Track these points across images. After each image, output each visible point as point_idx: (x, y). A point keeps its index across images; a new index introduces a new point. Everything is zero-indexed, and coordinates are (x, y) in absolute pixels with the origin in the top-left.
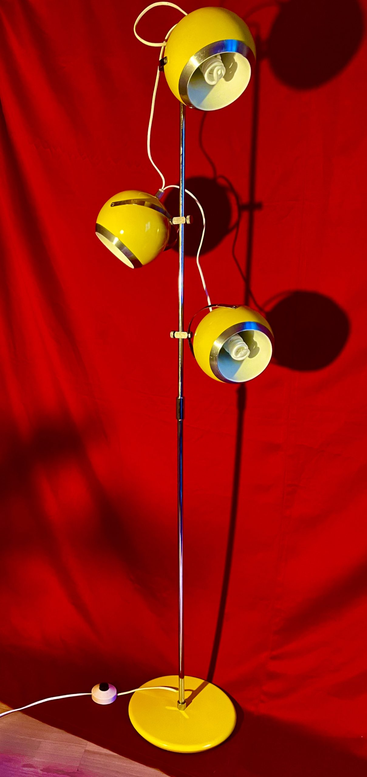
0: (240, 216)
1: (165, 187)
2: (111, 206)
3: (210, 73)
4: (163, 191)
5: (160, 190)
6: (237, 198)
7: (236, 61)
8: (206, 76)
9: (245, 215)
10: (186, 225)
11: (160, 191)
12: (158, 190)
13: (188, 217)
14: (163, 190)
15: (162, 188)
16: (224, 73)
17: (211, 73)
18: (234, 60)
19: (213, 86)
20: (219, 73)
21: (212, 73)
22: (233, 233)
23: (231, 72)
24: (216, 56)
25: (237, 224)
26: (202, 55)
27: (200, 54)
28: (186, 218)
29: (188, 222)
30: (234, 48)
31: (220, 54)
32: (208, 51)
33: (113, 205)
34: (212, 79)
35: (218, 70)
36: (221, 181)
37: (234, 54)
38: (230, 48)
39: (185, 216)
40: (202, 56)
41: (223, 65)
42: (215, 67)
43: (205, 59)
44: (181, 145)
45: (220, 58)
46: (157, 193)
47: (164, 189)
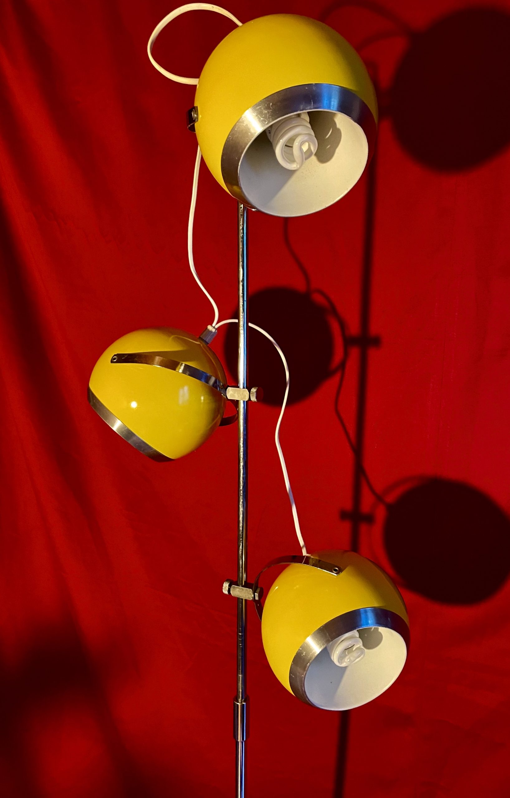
0: (346, 354)
1: (218, 323)
2: (112, 362)
3: (286, 145)
4: (214, 330)
5: (210, 327)
6: (343, 326)
7: (339, 125)
8: (278, 150)
9: (355, 352)
10: (248, 403)
11: (209, 330)
12: (207, 328)
13: (254, 390)
14: (214, 327)
15: (214, 325)
16: (315, 150)
17: (288, 146)
18: (335, 124)
19: (292, 172)
20: (305, 148)
21: (291, 146)
22: (336, 379)
23: (329, 146)
24: (299, 115)
25: (343, 365)
26: (266, 112)
27: (260, 108)
28: (249, 391)
29: (254, 399)
30: (335, 102)
31: (308, 112)
32: (279, 104)
33: (115, 360)
34: (292, 160)
35: (302, 143)
36: (318, 298)
37: (334, 114)
38: (325, 102)
39: (249, 388)
40: (265, 114)
41: (313, 133)
42: (297, 136)
43: (276, 119)
44: (241, 263)
45: (308, 119)
46: (205, 333)
47: (216, 327)
